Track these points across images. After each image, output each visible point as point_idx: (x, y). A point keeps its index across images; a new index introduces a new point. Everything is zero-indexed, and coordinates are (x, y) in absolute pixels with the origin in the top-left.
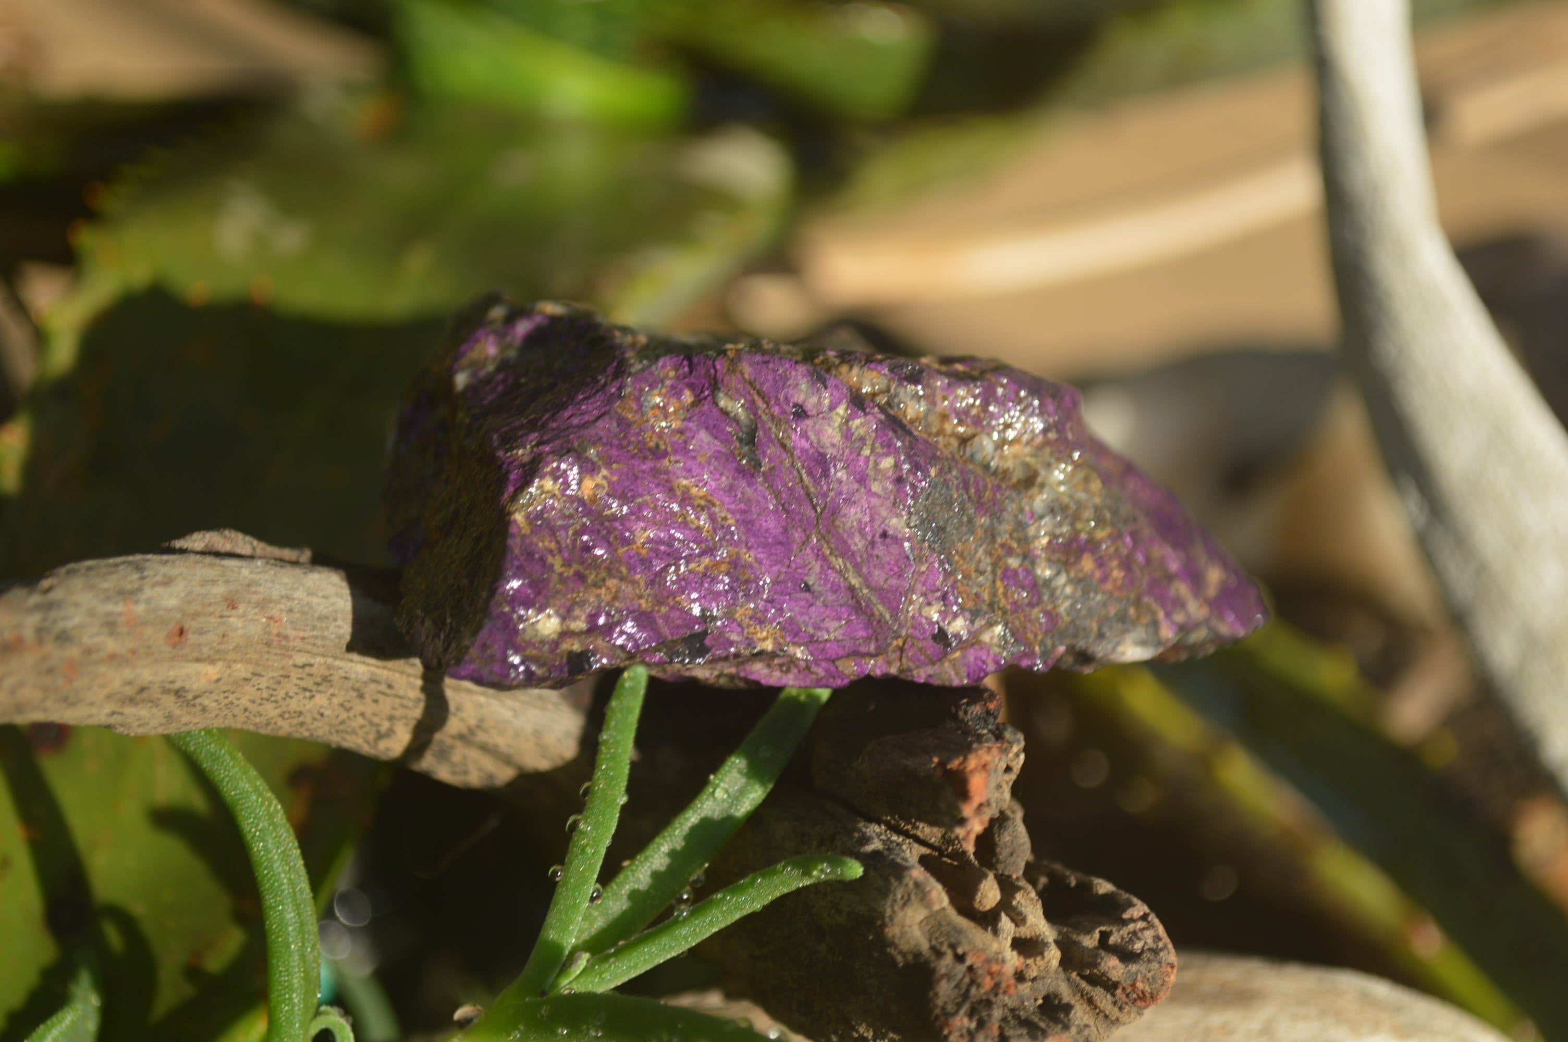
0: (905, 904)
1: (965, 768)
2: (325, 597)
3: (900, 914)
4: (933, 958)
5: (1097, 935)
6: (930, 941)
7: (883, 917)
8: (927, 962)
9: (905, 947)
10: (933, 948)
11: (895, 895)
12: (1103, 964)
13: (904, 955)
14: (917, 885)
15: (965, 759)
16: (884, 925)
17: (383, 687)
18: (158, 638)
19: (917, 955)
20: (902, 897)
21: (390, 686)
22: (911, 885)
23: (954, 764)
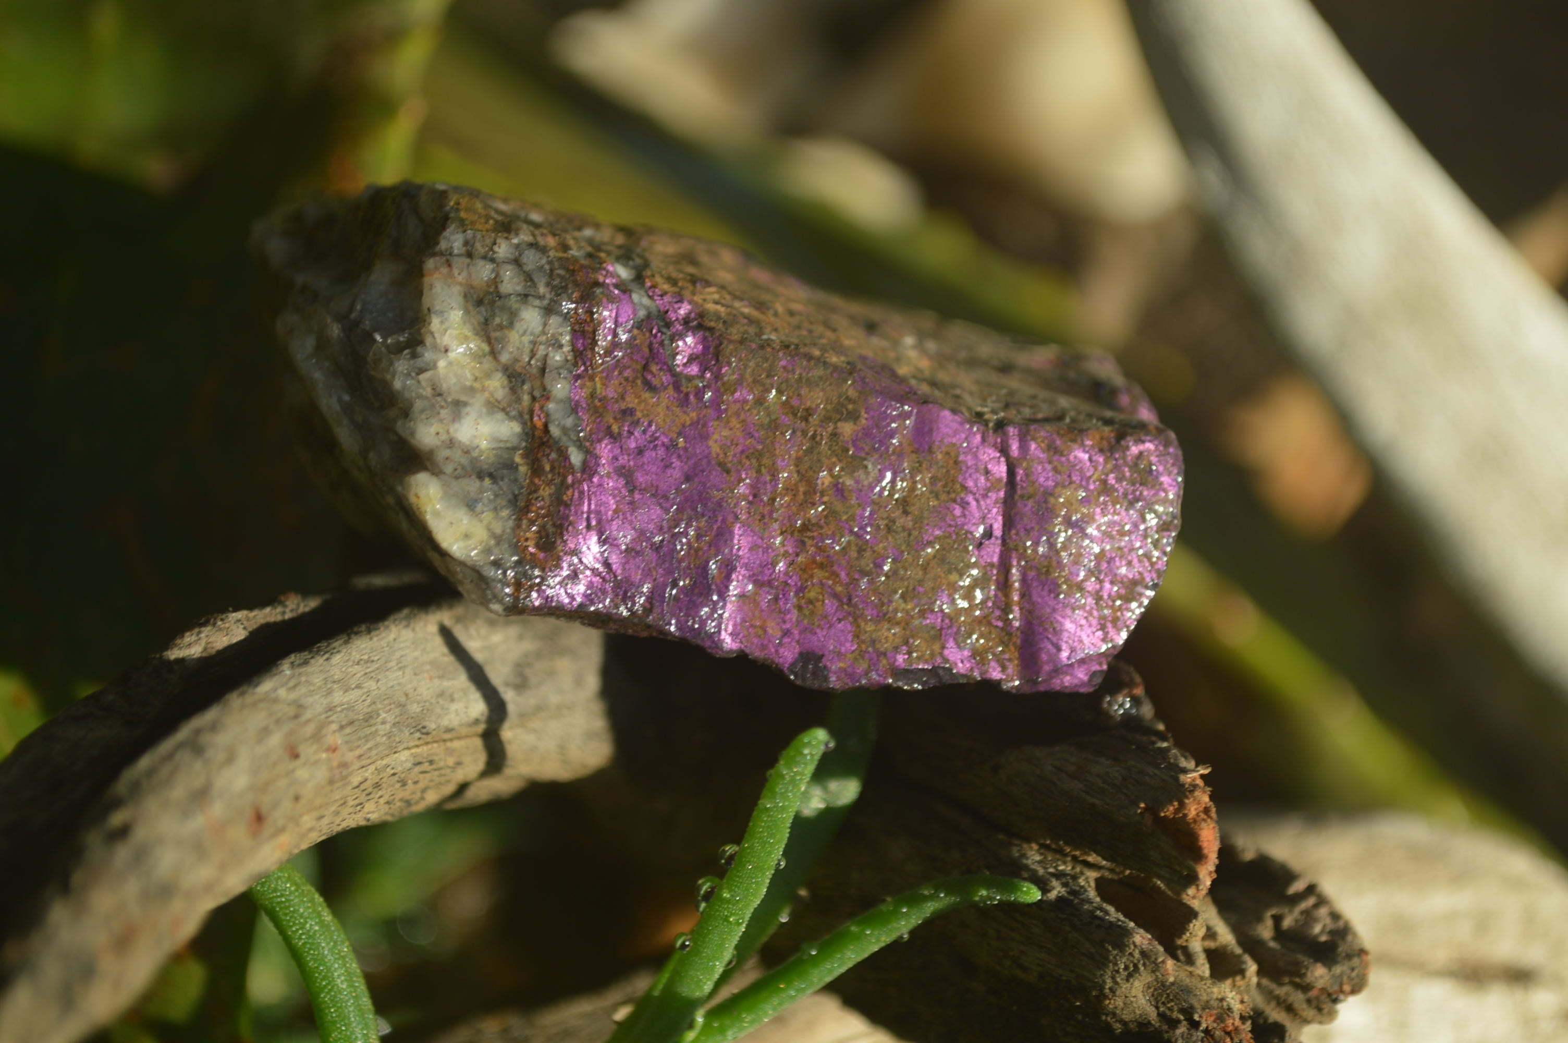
0: (1130, 976)
1: (1185, 815)
2: (358, 687)
3: (1125, 986)
4: (1165, 1027)
5: (1269, 923)
6: (1157, 1008)
7: (1102, 988)
8: (1158, 1032)
9: (1127, 1017)
10: (1161, 1015)
11: (1116, 964)
12: (1309, 974)
13: (1124, 1023)
14: (1143, 953)
15: (1182, 805)
16: (1102, 996)
17: (426, 766)
18: (239, 833)
19: (1144, 1024)
20: (1126, 968)
21: (431, 762)
22: (1137, 954)
23: (1169, 811)
